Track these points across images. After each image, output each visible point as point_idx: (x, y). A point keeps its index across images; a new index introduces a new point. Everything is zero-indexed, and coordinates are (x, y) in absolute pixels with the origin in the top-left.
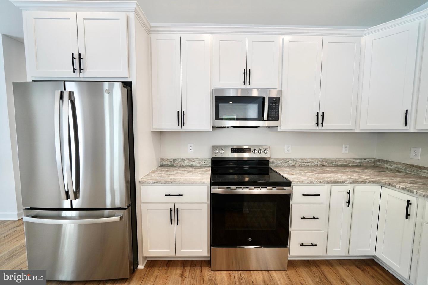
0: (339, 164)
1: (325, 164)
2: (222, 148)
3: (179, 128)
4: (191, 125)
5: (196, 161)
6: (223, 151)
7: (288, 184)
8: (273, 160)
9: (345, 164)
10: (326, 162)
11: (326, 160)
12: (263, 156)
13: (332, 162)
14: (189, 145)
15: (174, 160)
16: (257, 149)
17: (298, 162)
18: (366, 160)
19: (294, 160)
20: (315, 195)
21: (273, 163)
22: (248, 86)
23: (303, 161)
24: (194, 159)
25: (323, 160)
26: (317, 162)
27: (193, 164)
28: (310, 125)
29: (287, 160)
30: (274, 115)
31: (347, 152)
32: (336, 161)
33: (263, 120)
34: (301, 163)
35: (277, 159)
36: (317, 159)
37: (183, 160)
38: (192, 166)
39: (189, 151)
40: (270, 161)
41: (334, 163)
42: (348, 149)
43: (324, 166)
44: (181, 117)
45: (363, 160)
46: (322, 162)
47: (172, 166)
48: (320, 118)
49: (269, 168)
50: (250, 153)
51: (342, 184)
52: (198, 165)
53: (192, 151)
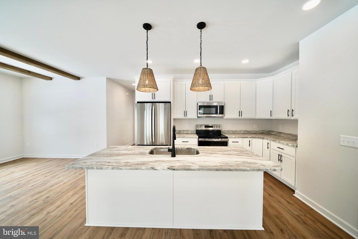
0: (253, 133)
1: (246, 132)
2: (201, 126)
3: (184, 118)
4: (189, 116)
5: (190, 131)
6: (201, 127)
7: (227, 138)
8: (223, 131)
9: (255, 133)
10: (247, 132)
11: (247, 131)
12: (218, 129)
13: (249, 132)
14: (186, 124)
15: (180, 131)
16: (216, 126)
17: (234, 132)
18: (265, 131)
19: (232, 131)
20: (237, 142)
21: (223, 132)
22: (211, 101)
23: (236, 131)
24: (188, 130)
25: (245, 131)
26: (242, 132)
27: (188, 132)
28: (236, 116)
29: (229, 131)
30: (222, 112)
31: (256, 127)
32: (251, 131)
33: (217, 114)
34: (235, 132)
35: (224, 131)
36: (243, 131)
37: (184, 131)
38: (188, 133)
39: (186, 127)
40: (222, 131)
41: (250, 132)
42: (256, 126)
43: (246, 133)
44: (185, 113)
45: (264, 131)
46: (245, 132)
47: (179, 133)
48: (240, 113)
49: (221, 134)
50: (213, 128)
51: (247, 138)
52: (190, 133)
53: (188, 127)
